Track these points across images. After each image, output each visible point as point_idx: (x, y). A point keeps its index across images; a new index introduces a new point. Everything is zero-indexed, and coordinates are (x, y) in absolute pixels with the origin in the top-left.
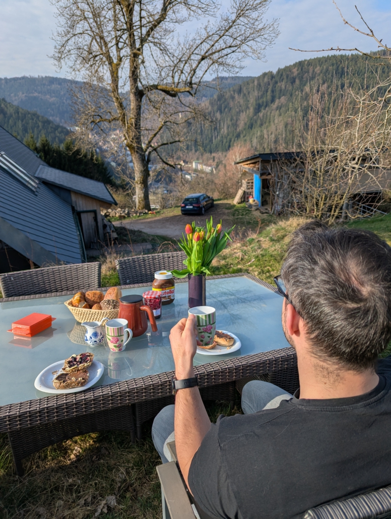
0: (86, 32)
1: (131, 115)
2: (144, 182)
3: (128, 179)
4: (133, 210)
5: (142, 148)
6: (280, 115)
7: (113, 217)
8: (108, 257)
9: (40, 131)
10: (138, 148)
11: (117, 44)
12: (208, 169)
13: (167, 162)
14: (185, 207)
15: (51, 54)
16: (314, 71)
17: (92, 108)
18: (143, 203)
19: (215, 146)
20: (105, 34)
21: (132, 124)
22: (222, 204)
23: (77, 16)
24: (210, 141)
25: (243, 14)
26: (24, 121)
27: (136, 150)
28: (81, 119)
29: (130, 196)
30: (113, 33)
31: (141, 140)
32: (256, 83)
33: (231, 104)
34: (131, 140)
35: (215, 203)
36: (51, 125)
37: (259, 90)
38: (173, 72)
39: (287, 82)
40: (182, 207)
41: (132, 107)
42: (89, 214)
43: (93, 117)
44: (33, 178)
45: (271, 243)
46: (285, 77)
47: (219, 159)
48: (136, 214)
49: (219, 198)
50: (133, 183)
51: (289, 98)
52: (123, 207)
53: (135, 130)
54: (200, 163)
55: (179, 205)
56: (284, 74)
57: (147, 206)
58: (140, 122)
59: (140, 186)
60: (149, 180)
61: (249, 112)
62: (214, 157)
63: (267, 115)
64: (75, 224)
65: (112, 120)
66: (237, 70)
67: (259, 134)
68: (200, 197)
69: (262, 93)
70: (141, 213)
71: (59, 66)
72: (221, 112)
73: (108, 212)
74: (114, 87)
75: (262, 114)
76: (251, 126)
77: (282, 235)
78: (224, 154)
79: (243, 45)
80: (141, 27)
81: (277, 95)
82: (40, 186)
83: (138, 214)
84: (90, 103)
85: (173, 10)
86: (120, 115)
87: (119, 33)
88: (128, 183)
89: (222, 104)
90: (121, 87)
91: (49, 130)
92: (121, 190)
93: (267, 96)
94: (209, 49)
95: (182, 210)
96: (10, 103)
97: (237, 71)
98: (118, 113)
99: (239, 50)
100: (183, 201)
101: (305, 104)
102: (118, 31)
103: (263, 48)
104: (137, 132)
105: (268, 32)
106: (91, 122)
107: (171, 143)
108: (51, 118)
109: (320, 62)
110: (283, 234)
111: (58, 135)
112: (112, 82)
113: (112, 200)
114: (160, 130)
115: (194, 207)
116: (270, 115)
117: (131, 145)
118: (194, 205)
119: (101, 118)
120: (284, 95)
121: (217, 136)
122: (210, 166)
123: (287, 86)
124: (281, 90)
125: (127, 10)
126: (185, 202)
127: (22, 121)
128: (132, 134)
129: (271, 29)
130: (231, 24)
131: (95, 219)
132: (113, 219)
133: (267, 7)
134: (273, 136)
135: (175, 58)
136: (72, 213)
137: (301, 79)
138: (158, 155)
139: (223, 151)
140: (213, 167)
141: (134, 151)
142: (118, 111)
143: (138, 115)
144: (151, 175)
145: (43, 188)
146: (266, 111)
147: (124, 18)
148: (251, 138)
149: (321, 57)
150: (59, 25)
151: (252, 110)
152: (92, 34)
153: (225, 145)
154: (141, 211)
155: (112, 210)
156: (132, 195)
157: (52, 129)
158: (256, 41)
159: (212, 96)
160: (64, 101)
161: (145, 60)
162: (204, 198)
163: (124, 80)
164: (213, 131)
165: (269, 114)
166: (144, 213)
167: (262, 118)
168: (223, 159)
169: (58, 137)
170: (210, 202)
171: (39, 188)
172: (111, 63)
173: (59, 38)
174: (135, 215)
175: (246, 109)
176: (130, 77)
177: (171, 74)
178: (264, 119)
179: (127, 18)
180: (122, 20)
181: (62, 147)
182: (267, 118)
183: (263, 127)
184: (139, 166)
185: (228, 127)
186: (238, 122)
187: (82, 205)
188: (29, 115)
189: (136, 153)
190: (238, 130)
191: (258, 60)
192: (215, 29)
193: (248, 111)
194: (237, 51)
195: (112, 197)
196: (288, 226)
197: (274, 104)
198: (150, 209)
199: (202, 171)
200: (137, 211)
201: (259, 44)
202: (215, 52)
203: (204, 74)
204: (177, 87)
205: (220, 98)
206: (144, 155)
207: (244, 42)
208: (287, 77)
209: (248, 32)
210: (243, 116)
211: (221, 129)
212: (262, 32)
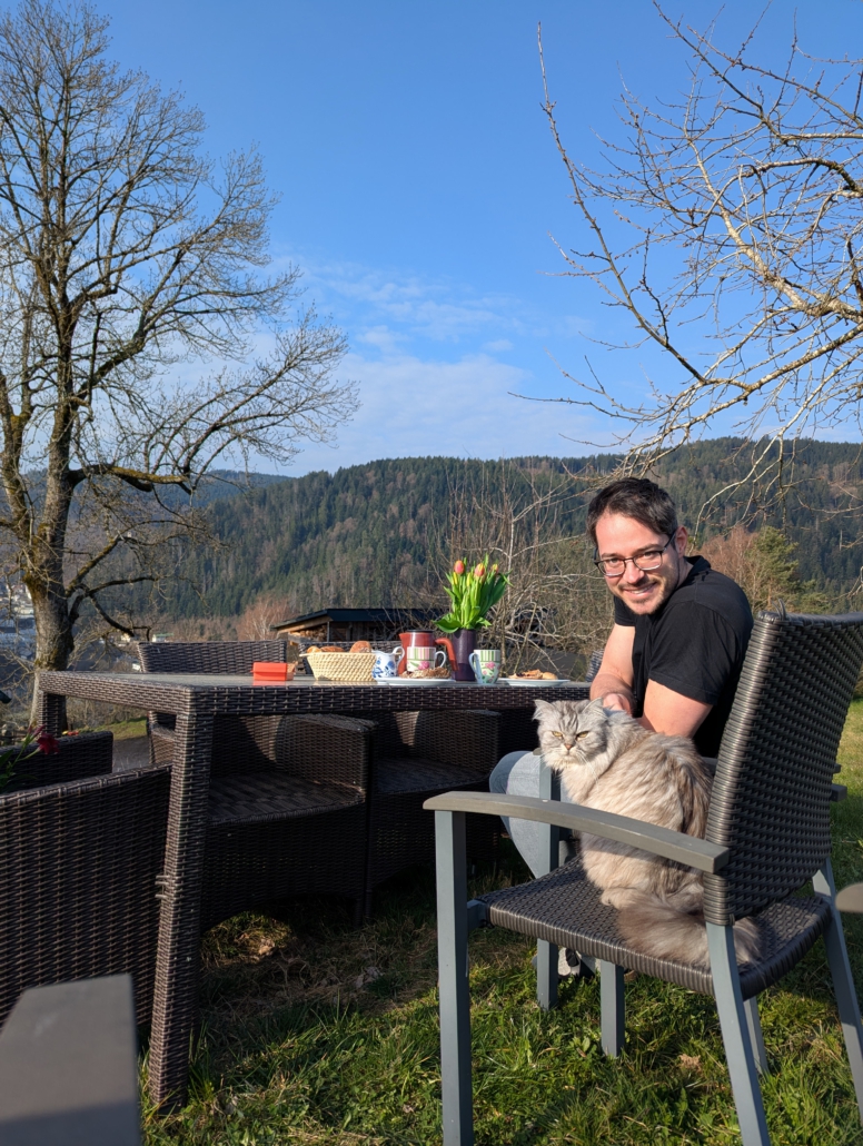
1: (44, 520)
2: (59, 662)
5: (62, 588)
6: (345, 551)
10: (54, 587)
11: (26, 383)
13: (117, 622)
16: (404, 479)
21: (44, 537)
25: (296, 365)
27: (48, 590)
31: (61, 572)
32: (296, 488)
33: (245, 523)
34: (38, 568)
37: (302, 502)
38: (147, 446)
39: (356, 494)
41: (49, 502)
46: (352, 484)
47: (214, 631)
51: (360, 523)
53: (50, 548)
56: (350, 478)
58: (63, 535)
59: (46, 670)
60: (70, 658)
61: (283, 541)
62: (202, 627)
63: (318, 550)
67: (302, 583)
69: (308, 507)
74: (9, 458)
75: (308, 546)
76: (286, 569)
78: (226, 620)
79: (295, 414)
81: (338, 515)
89: (225, 522)
93: (318, 515)
94: (229, 414)
97: (286, 456)
99: (287, 422)
101: (392, 534)
103: (331, 425)
104: (55, 554)
105: (339, 400)
107: (132, 581)
109: (416, 467)
114: (106, 553)
116: (325, 550)
117: (38, 578)
120: (350, 515)
121: (213, 582)
123: (357, 500)
124: (345, 507)
128: (41, 556)
129: (345, 396)
130: (274, 377)
133: (339, 361)
134: (332, 589)
137: (382, 491)
138: (98, 606)
139: (223, 614)
141: (43, 594)
142: (13, 509)
143: (60, 518)
146: (316, 542)
148: (287, 592)
149: (417, 457)
151: (287, 537)
153: (228, 601)
158: (319, 412)
161: (95, 415)
164: (203, 573)
165: (322, 546)
167: (308, 554)
172: (7, 414)
175: (276, 534)
178: (313, 557)
182: (318, 554)
183: (311, 571)
184: (49, 627)
185: (237, 568)
186: (259, 559)
189: (46, 597)
190: (258, 574)
191: (322, 443)
192: (237, 382)
193: (279, 539)
194: (282, 423)
197: (332, 531)
201: (323, 417)
202: (240, 420)
203: (215, 455)
204: (153, 473)
205: (220, 509)
206: (65, 604)
207: (295, 409)
208: (357, 484)
209: (304, 395)
210: (269, 548)
211: (221, 570)
212: (330, 399)
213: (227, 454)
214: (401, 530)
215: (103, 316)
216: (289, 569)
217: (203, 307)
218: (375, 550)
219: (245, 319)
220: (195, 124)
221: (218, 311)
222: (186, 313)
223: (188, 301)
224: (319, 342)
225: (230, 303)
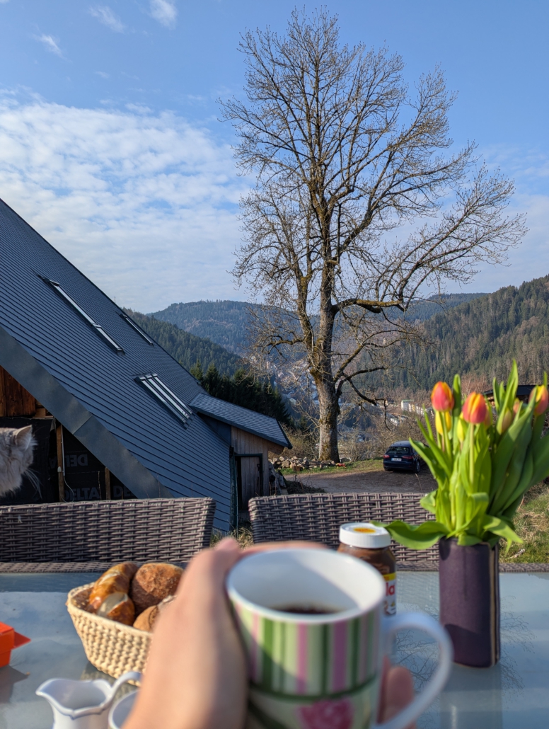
0: (274, 245)
1: (320, 335)
2: (332, 422)
3: (310, 418)
4: (314, 460)
5: (331, 377)
6: (530, 340)
7: (285, 467)
9: (210, 361)
10: (326, 376)
11: (309, 255)
12: (422, 412)
13: (365, 396)
14: (389, 459)
15: (231, 269)
17: (272, 328)
18: (328, 450)
19: (432, 380)
20: (295, 244)
21: (320, 346)
23: (265, 229)
24: (425, 374)
25: (473, 211)
26: (194, 349)
27: (322, 378)
28: (256, 341)
29: (312, 440)
30: (304, 243)
31: (330, 367)
32: (491, 301)
33: (456, 327)
34: (317, 366)
36: (223, 353)
37: (496, 309)
38: (377, 284)
39: (537, 299)
40: (385, 459)
41: (321, 325)
42: (252, 459)
43: (271, 339)
44: (187, 409)
46: (534, 292)
48: (318, 465)
50: (316, 422)
51: (542, 319)
52: (300, 455)
53: (323, 353)
54: (411, 403)
55: (381, 456)
56: (532, 288)
57: (334, 455)
58: (330, 344)
59: (325, 426)
60: (338, 420)
61: (483, 337)
63: (509, 341)
65: (296, 342)
67: (498, 365)
69: (500, 312)
70: (326, 465)
71: (238, 283)
72: (441, 337)
73: (279, 460)
74: (300, 303)
75: (502, 339)
76: (486, 356)
79: (475, 246)
80: (340, 235)
81: (524, 315)
82: (192, 418)
83: (320, 466)
84: (269, 323)
85: (380, 216)
86: (304, 336)
87: (311, 242)
88: (309, 423)
89: (442, 327)
91: (221, 359)
92: (300, 432)
93: (508, 317)
94: (427, 255)
95: (385, 464)
96: (181, 330)
97: (467, 277)
98: (302, 332)
99: (469, 253)
100: (386, 452)
102: (311, 238)
103: (503, 249)
104: (326, 357)
105: (510, 229)
106: (268, 345)
107: (371, 371)
108: (224, 346)
111: (230, 365)
112: (299, 298)
113: (285, 441)
114: (357, 353)
115: (403, 459)
116: (515, 341)
117: (318, 371)
118: (403, 457)
119: (282, 339)
120: (533, 315)
121: (436, 367)
122: (426, 407)
123: (538, 303)
124: (529, 309)
125: (323, 218)
126: (390, 452)
127: (192, 349)
128: (319, 358)
129: (515, 226)
130: (457, 223)
131: (260, 467)
132: (285, 472)
133: (507, 201)
135: (381, 266)
136: (228, 456)
138: (353, 386)
141: (321, 381)
142: (304, 331)
143: (328, 335)
144: (342, 413)
145: (196, 420)
146: (508, 336)
147: (319, 225)
148: (488, 371)
150: (243, 240)
151: (486, 334)
152: (280, 246)
154: (325, 461)
155: (285, 459)
156: (313, 438)
157: (224, 358)
158: (493, 242)
159: (428, 317)
160: (242, 327)
161: (342, 269)
163: (315, 292)
164: (430, 361)
165: (512, 339)
166: (329, 465)
167: (502, 345)
169: (229, 367)
171: (191, 420)
172: (299, 276)
173: (242, 254)
174: (315, 467)
175: (478, 332)
176: (321, 290)
177: (374, 286)
178: (506, 346)
179: (323, 225)
180: (317, 227)
181: (233, 378)
182: (509, 344)
183: (504, 356)
184: (325, 400)
185: (452, 357)
186: (467, 350)
187: (244, 445)
188: (201, 343)
189: (322, 383)
190: (467, 360)
191: (497, 264)
192: (434, 233)
193: (480, 336)
194: (466, 255)
195: (286, 437)
197: (520, 327)
198: (337, 460)
199: (414, 414)
200: (319, 462)
201: (497, 245)
202: (435, 258)
203: (420, 284)
204: (381, 301)
205: (439, 320)
206: (333, 386)
207: (476, 242)
208: (537, 292)
209: (481, 231)
210: (473, 342)
211: (442, 358)
212: (502, 231)
213: (429, 282)
215: (342, 206)
216: (488, 355)
217: (407, 187)
219: (437, 188)
220: (397, 65)
221: (418, 187)
222: (396, 194)
223: (399, 184)
224: (490, 190)
225: (425, 180)
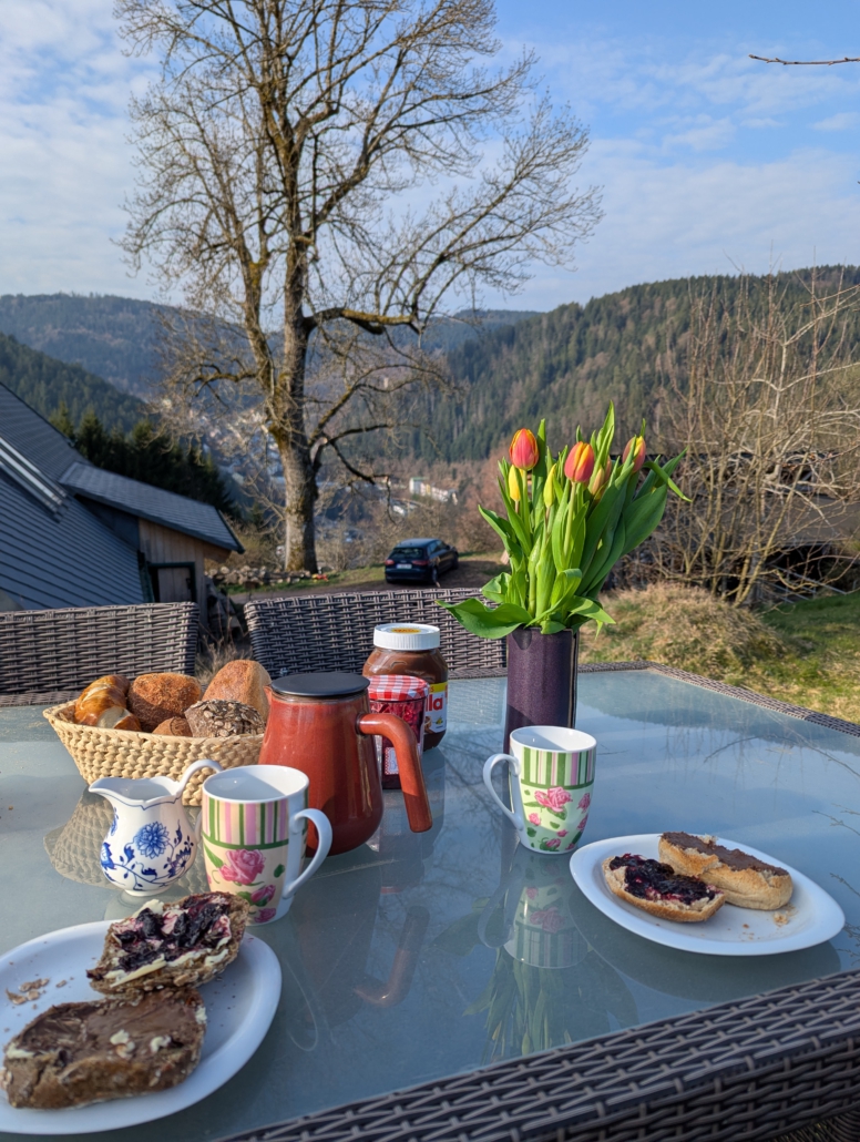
0: (198, 198)
1: (284, 368)
2: (306, 510)
3: (271, 504)
4: (277, 571)
5: (304, 437)
6: (595, 389)
7: (231, 583)
8: (215, 657)
9: (85, 405)
10: (296, 436)
11: (262, 223)
12: (442, 495)
13: (358, 470)
14: (394, 565)
15: (120, 237)
16: (663, 306)
17: (200, 351)
18: (300, 556)
19: (457, 447)
20: (237, 200)
21: (284, 387)
22: (476, 562)
23: (181, 166)
24: (447, 437)
25: (528, 174)
26: (52, 383)
27: (291, 440)
28: (174, 372)
29: (274, 540)
30: (254, 200)
31: (301, 421)
32: (545, 323)
33: (494, 364)
34: (281, 419)
35: (460, 559)
36: (109, 393)
37: (551, 338)
38: (377, 285)
39: (608, 325)
40: (388, 566)
41: (286, 351)
42: (177, 571)
43: (201, 370)
44: (56, 487)
45: (609, 639)
46: (604, 315)
47: (466, 474)
48: (284, 578)
49: (469, 550)
50: (280, 512)
51: (612, 357)
52: (256, 564)
53: (291, 398)
54: (425, 482)
55: (381, 562)
56: (602, 308)
57: (310, 563)
58: (302, 382)
59: (295, 518)
60: (315, 507)
61: (531, 381)
62: (455, 472)
63: (567, 389)
64: (143, 589)
65: (243, 377)
66: (515, 282)
67: (551, 425)
68: (427, 545)
69: (557, 343)
70: (296, 577)
71: (135, 264)
72: (472, 380)
73: (220, 573)
74: (250, 308)
75: (557, 385)
76: (534, 410)
77: (632, 622)
78: (477, 464)
79: (528, 234)
80: (315, 192)
81: (589, 351)
82: (68, 503)
83: (289, 580)
84: (196, 341)
85: (383, 165)
86: (259, 367)
87: (267, 200)
88: (269, 513)
89: (473, 362)
90: (266, 307)
91: (106, 403)
92: (253, 527)
93: (567, 351)
94: (456, 241)
95: (387, 573)
96: (24, 346)
97: (514, 284)
98: (254, 361)
99: (519, 245)
100: (388, 555)
101: (647, 368)
102: (266, 193)
103: (567, 242)
104: (295, 404)
105: (579, 211)
106: (196, 381)
107: (367, 430)
108: (110, 380)
109: (677, 289)
110: (634, 619)
111: (123, 413)
112: (247, 300)
113: (232, 542)
114: (344, 401)
115: (414, 566)
116: (574, 389)
117: (282, 428)
118: (414, 562)
119: (219, 371)
120: (602, 350)
121: (463, 426)
122: (446, 488)
123: (609, 332)
124: (596, 341)
125: (286, 157)
126: (395, 556)
127: (48, 383)
128: (284, 407)
129: (585, 206)
130: (503, 192)
131: (191, 583)
132: (231, 589)
133: (578, 161)
134: (581, 430)
135: (384, 254)
136: (137, 566)
137: (638, 320)
138: (339, 455)
139: (474, 458)
140: (453, 490)
141: (287, 444)
142: (257, 359)
143: (298, 368)
144: (321, 497)
145: (75, 508)
146: (565, 380)
147: (281, 171)
149: (679, 278)
150: (140, 182)
151: (536, 377)
152: (209, 202)
153: (479, 445)
154: (295, 572)
155: (232, 570)
156: (276, 538)
157: (112, 402)
158: (554, 229)
159: (453, 346)
160: (142, 346)
161: (319, 255)
162: (438, 549)
163: (274, 292)
164: (454, 417)
165: (571, 385)
166: (302, 579)
167: (557, 394)
168: (474, 475)
169: (122, 417)
170: (450, 557)
171: (66, 507)
172: (246, 261)
173: (139, 209)
174: (281, 581)
175: (525, 374)
176: (285, 289)
177: (373, 288)
178: (563, 397)
179: (287, 170)
180: (276, 172)
181: (130, 438)
182: (567, 394)
183: (559, 412)
184: (295, 476)
185: (486, 410)
186: (508, 401)
187: (161, 549)
188: (65, 372)
189: (290, 447)
190: (507, 417)
191: (558, 266)
192: (468, 204)
193: (527, 380)
194: (514, 247)
195: (232, 535)
196: (644, 601)
197: (582, 368)
198: (315, 570)
199: (429, 500)
200: (287, 574)
201: (559, 235)
202: (469, 248)
203: (444, 290)
204: (384, 314)
205: (469, 350)
206: (307, 453)
207: (530, 227)
208: (609, 315)
209: (539, 209)
210: (518, 389)
211: (472, 413)
212: (568, 211)
214: (658, 361)
215: (319, 138)
216: (537, 410)
217: (427, 117)
218: (628, 386)
219: (475, 126)
221: (445, 120)
222: (409, 127)
223: (414, 111)
224: (554, 141)
225: (457, 108)
